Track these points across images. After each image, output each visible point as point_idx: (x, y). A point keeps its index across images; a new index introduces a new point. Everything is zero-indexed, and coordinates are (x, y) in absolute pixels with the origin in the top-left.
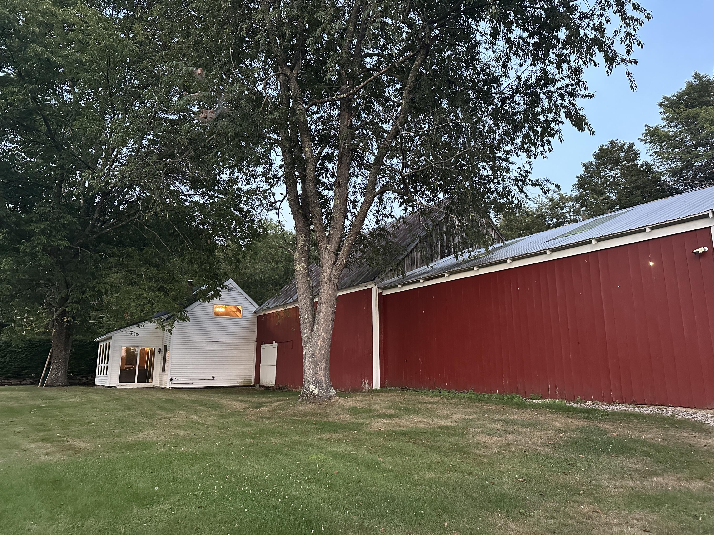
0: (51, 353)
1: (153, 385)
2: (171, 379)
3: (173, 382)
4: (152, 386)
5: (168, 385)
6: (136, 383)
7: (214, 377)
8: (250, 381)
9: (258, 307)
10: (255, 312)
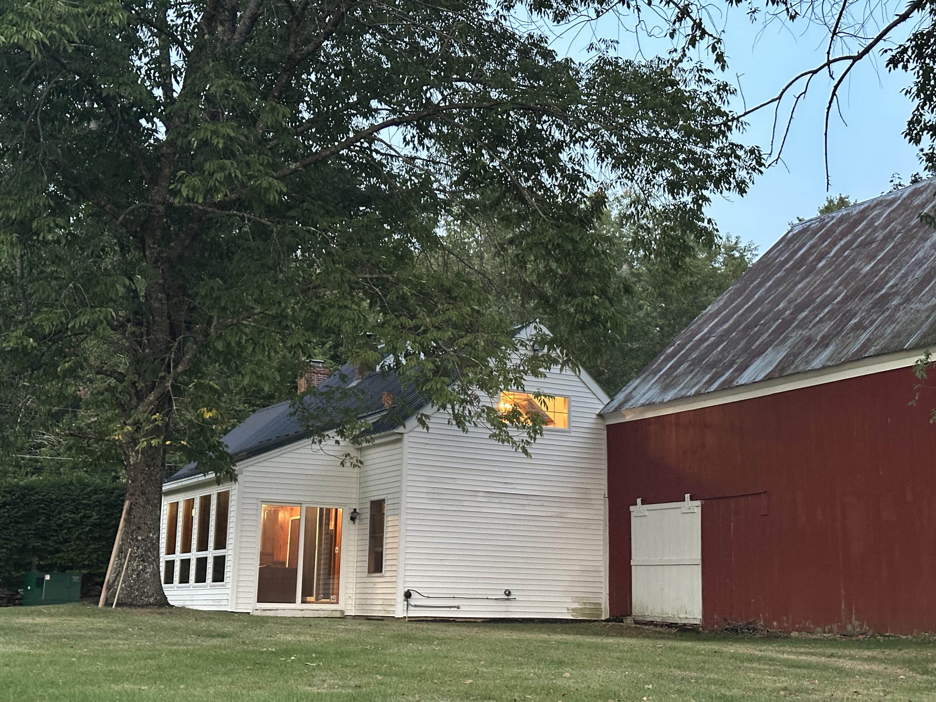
0: (129, 513)
1: (342, 612)
2: (408, 595)
3: (412, 602)
4: (338, 615)
5: (400, 611)
6: (298, 604)
7: (508, 593)
8: (597, 608)
9: (606, 400)
10: (600, 416)
